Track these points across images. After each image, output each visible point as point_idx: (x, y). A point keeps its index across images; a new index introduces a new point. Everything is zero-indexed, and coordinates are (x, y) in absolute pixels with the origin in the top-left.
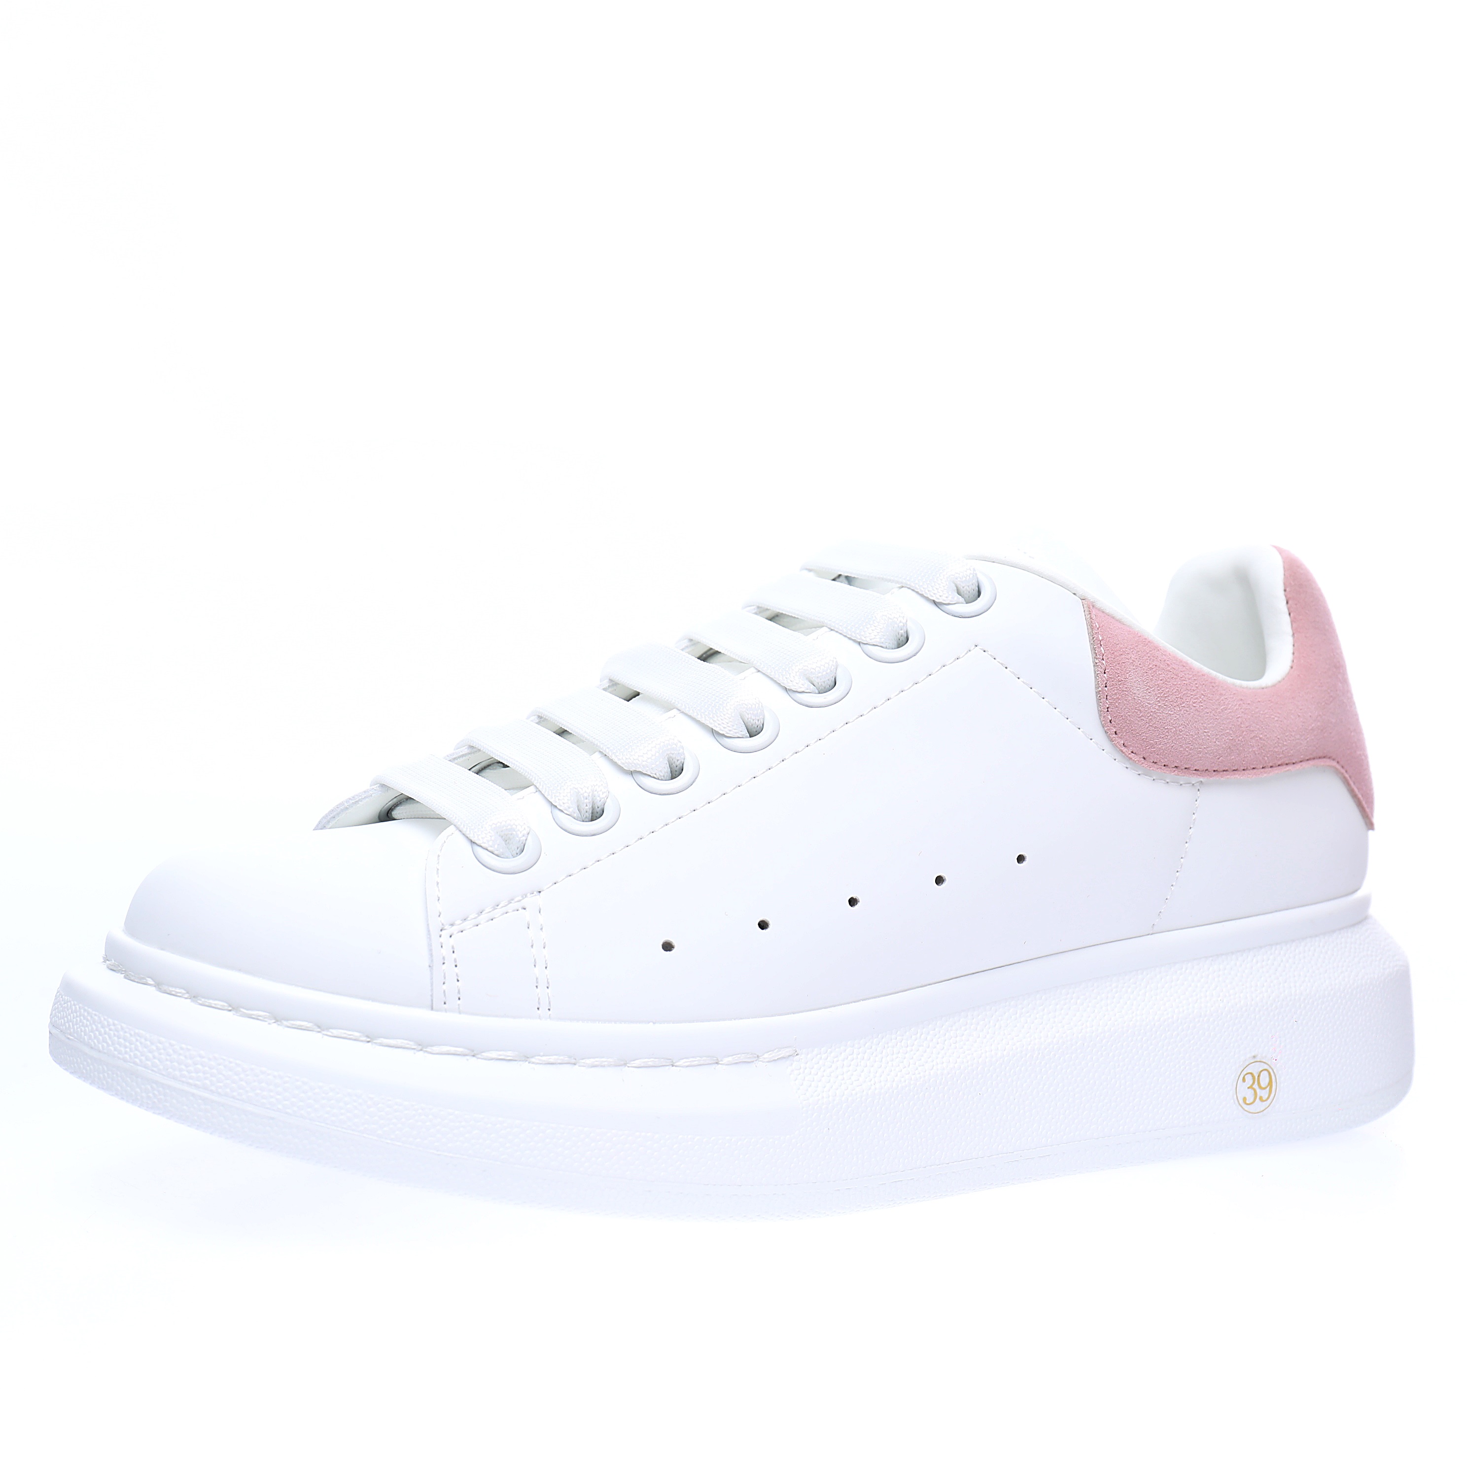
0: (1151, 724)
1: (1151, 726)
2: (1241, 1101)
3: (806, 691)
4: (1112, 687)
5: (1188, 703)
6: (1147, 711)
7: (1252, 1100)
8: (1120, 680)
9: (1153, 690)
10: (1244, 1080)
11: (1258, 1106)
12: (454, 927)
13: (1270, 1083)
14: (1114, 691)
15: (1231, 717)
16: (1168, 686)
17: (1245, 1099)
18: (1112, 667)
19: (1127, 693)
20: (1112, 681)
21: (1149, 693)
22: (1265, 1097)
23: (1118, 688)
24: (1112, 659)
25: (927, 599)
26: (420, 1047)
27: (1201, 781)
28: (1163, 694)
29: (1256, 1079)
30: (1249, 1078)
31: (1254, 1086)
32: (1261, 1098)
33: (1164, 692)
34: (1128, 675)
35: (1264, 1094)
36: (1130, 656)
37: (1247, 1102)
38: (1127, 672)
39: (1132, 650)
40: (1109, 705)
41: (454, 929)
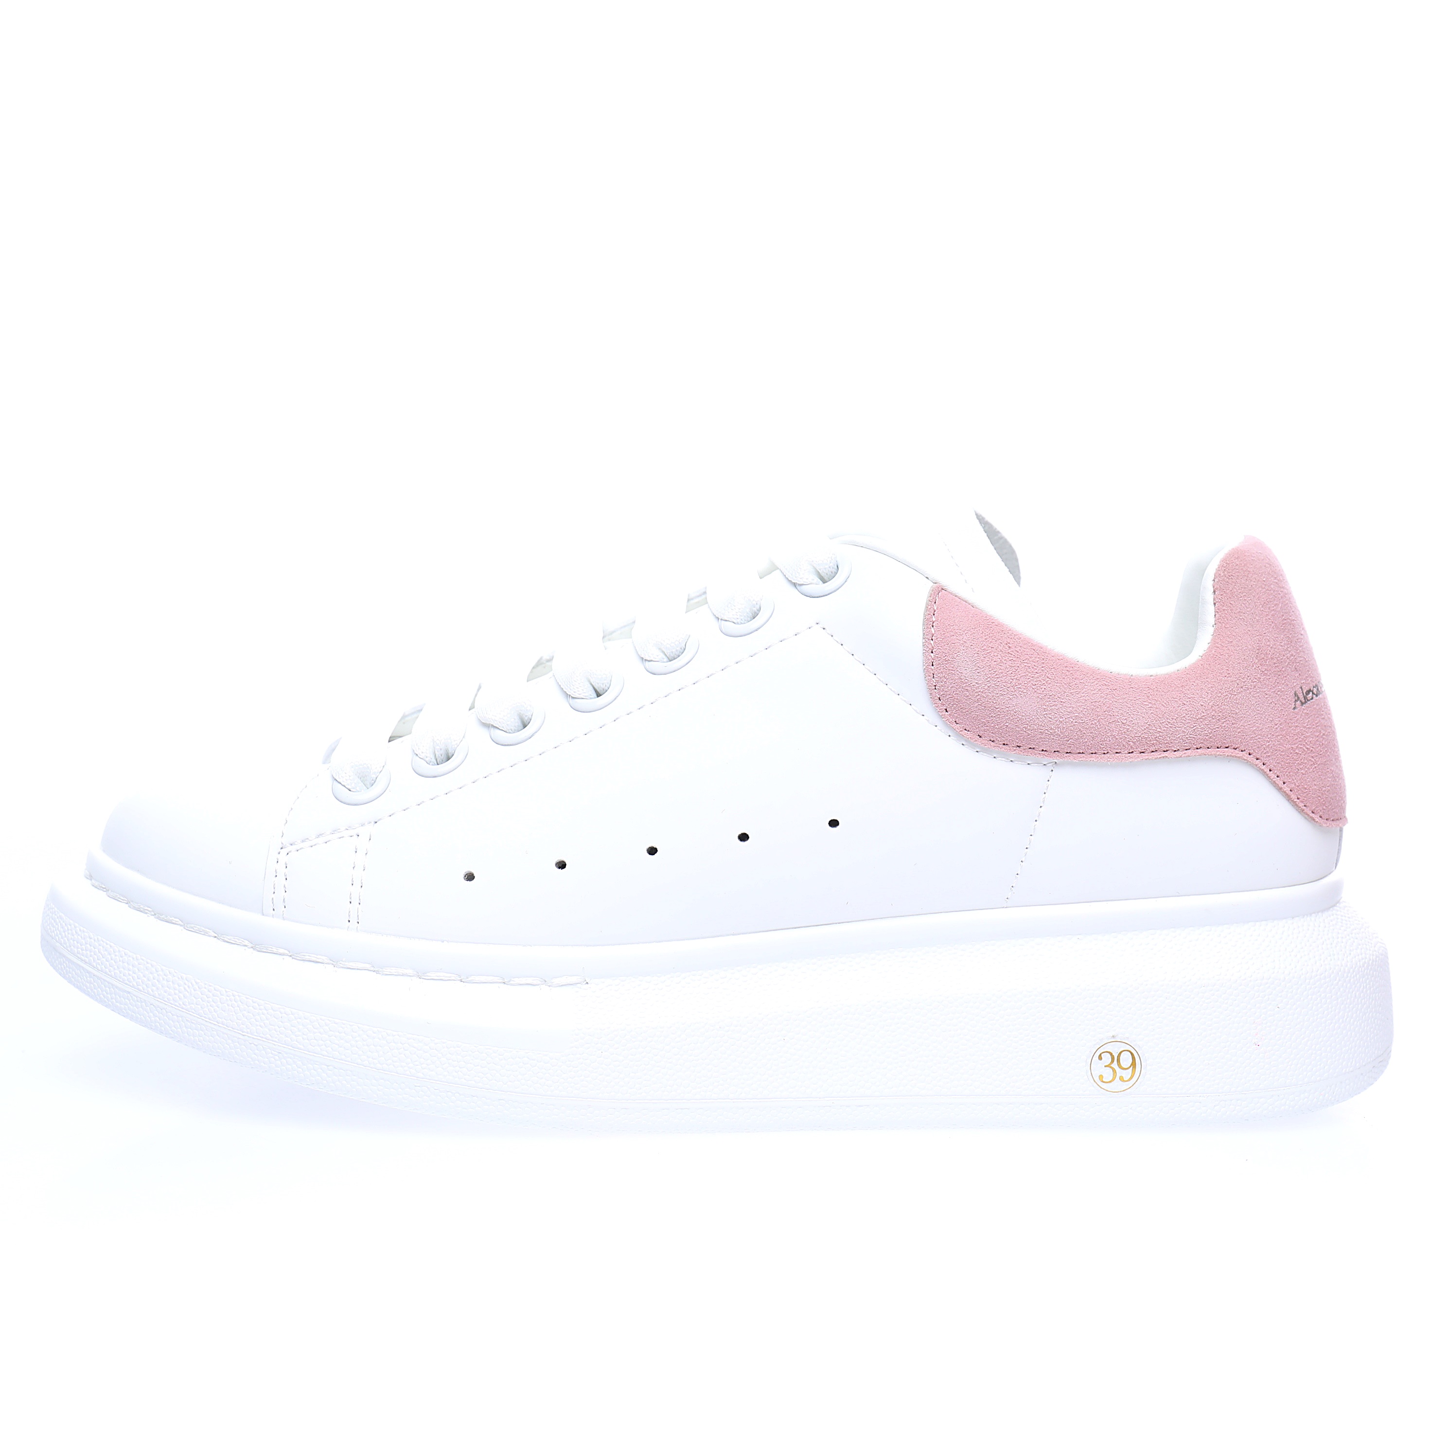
0: (980, 703)
1: (980, 705)
2: (1097, 1079)
3: (653, 660)
4: (938, 666)
5: (1026, 685)
6: (974, 690)
7: (1111, 1078)
8: (947, 659)
9: (983, 671)
10: (1100, 1058)
11: (1117, 1085)
12: (293, 846)
13: (1134, 1064)
14: (940, 670)
15: (1083, 701)
16: (1002, 668)
17: (1101, 1077)
18: (940, 648)
19: (953, 672)
20: (939, 661)
21: (978, 673)
22: (1126, 1078)
23: (945, 667)
24: (941, 639)
25: (790, 581)
26: (252, 945)
27: (1056, 763)
28: (995, 674)
29: (1116, 1059)
30: (1107, 1058)
31: (1112, 1066)
32: (1121, 1079)
33: (997, 673)
34: (956, 655)
35: (1127, 1074)
36: (962, 637)
37: (1104, 1080)
38: (956, 652)
39: (966, 632)
40: (935, 683)
41: (294, 848)
